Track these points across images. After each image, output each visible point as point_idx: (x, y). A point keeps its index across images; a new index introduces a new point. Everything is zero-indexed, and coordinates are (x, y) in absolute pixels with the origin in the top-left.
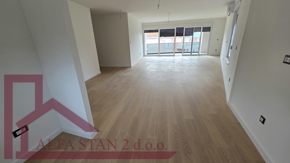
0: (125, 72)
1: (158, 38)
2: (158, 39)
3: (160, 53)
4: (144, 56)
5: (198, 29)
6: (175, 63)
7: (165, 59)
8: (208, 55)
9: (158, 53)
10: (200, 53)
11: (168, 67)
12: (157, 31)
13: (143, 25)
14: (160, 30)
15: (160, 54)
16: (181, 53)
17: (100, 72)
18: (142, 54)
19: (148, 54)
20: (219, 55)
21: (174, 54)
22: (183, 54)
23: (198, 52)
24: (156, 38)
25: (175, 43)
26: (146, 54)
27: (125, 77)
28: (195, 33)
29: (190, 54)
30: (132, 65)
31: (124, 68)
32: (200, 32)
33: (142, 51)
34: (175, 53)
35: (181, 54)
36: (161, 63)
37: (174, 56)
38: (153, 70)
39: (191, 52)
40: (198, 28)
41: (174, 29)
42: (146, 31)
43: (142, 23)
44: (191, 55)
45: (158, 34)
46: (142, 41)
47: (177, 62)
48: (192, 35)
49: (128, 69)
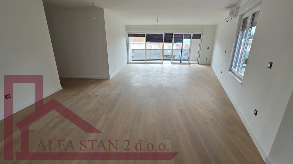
0: (99, 87)
1: (144, 43)
2: (144, 45)
3: (147, 60)
4: (128, 63)
5: (188, 36)
6: (165, 73)
7: (153, 68)
8: (198, 64)
9: (144, 60)
10: (190, 62)
11: (157, 80)
12: (143, 35)
13: (127, 27)
14: (147, 34)
15: (147, 62)
16: (170, 60)
17: (61, 88)
18: (126, 61)
19: (133, 60)
20: (209, 65)
21: (163, 62)
22: (172, 62)
23: (188, 60)
24: (142, 43)
25: (163, 50)
26: (130, 61)
27: (97, 96)
28: (184, 40)
29: (179, 62)
30: (111, 77)
31: (99, 81)
32: (190, 39)
33: (126, 57)
34: (164, 60)
35: (170, 62)
36: (148, 73)
37: (162, 64)
38: (138, 84)
39: (181, 60)
40: (187, 34)
41: (163, 34)
42: (130, 35)
43: (126, 26)
44: (181, 63)
45: (144, 38)
46: (125, 46)
47: (167, 72)
48: (182, 42)
49: (104, 83)
